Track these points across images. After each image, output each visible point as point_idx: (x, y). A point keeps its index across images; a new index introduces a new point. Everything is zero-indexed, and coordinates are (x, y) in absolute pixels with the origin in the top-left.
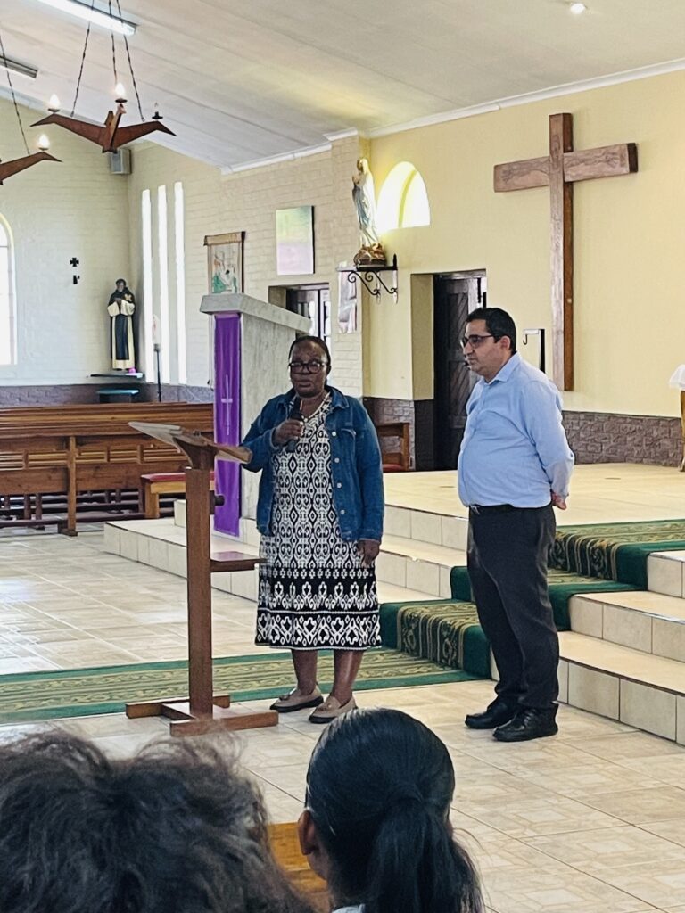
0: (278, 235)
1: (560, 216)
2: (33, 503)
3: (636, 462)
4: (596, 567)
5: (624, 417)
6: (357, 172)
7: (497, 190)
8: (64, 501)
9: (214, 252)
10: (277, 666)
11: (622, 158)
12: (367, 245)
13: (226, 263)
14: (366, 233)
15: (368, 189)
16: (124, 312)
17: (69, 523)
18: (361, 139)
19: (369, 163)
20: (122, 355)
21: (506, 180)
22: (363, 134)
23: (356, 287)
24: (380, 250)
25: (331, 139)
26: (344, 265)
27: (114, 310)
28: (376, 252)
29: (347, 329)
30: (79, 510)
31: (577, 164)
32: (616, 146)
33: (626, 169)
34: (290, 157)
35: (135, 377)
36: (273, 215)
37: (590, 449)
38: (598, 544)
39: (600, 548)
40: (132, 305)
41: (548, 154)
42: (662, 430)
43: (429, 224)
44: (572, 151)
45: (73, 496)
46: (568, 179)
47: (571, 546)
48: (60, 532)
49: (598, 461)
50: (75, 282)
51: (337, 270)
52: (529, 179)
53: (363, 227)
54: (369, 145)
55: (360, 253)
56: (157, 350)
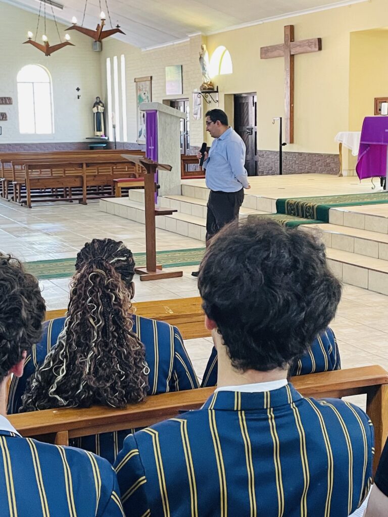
0: (167, 78)
1: (288, 69)
2: (68, 191)
3: (320, 173)
4: (308, 214)
5: (315, 154)
6: (201, 50)
7: (261, 58)
8: (82, 191)
9: (138, 85)
10: (179, 255)
11: (315, 45)
12: (206, 82)
13: (144, 90)
14: (205, 77)
15: (206, 58)
16: (99, 111)
17: (84, 200)
18: (203, 36)
19: (207, 46)
20: (99, 130)
21: (265, 53)
22: (204, 34)
23: (200, 100)
24: (211, 84)
25: (189, 36)
26: (196, 90)
27: (95, 110)
28: (209, 85)
29: (197, 118)
30: (87, 194)
31: (296, 47)
32: (312, 39)
33: (317, 49)
34: (172, 44)
35: (105, 139)
36: (164, 69)
37: (300, 168)
38: (308, 205)
39: (309, 206)
40: (103, 108)
41: (284, 43)
42: (330, 159)
43: (232, 72)
44: (293, 41)
45: (85, 188)
46: (292, 53)
47: (297, 206)
48: (79, 203)
49: (303, 173)
50: (78, 98)
51: (193, 93)
52: (275, 53)
53: (204, 74)
54: (206, 39)
55: (203, 85)
56: (114, 127)
